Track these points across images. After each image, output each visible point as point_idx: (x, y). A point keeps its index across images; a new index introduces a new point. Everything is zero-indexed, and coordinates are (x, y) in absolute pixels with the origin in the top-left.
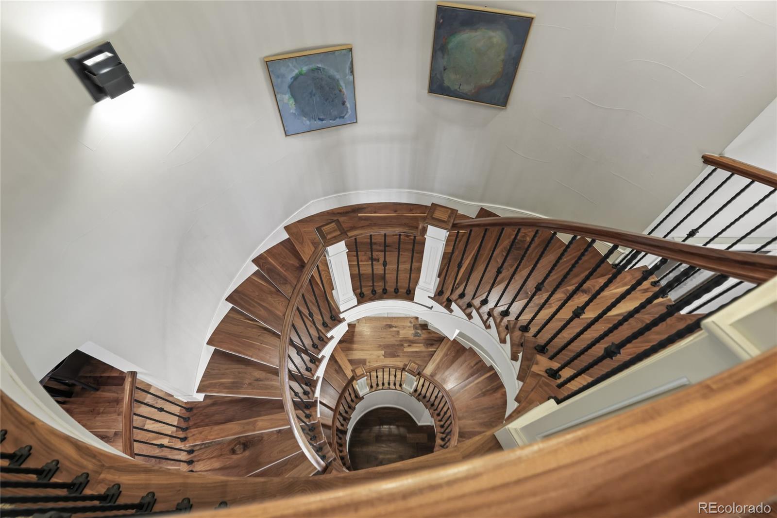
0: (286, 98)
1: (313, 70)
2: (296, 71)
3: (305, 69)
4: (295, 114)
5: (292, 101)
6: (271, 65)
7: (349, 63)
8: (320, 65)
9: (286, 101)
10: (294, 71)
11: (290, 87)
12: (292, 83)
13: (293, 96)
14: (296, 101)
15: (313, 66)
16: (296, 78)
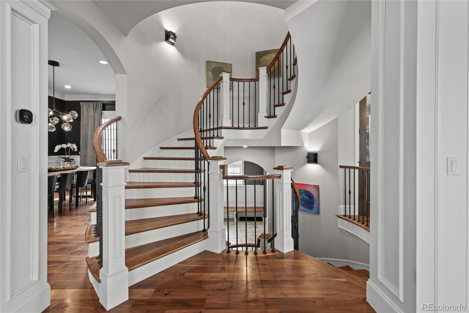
0: (210, 73)
1: (220, 67)
2: (215, 66)
3: (217, 66)
4: (211, 79)
5: (212, 75)
6: (208, 63)
7: (230, 68)
8: (222, 66)
9: (210, 74)
10: (214, 66)
11: (212, 70)
12: (213, 69)
13: (212, 73)
14: (213, 75)
15: (220, 66)
16: (214, 68)
